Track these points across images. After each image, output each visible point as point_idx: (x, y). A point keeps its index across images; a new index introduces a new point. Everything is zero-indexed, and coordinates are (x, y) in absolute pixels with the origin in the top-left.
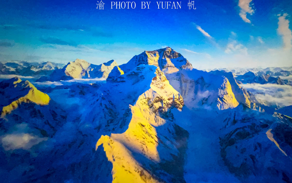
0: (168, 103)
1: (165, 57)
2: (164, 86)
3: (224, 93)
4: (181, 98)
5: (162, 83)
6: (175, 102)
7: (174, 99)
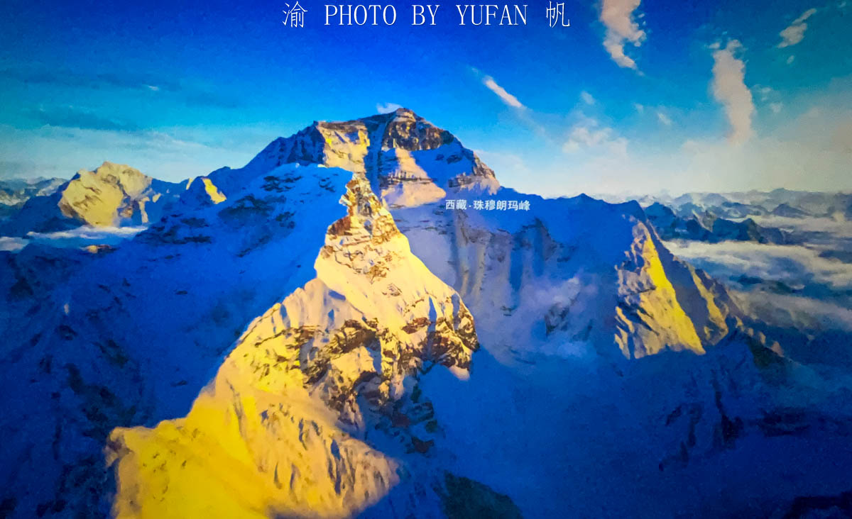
0: (404, 347)
1: (390, 145)
2: (387, 265)
3: (640, 284)
4: (463, 317)
5: (376, 250)
6: (440, 338)
7: (433, 323)
